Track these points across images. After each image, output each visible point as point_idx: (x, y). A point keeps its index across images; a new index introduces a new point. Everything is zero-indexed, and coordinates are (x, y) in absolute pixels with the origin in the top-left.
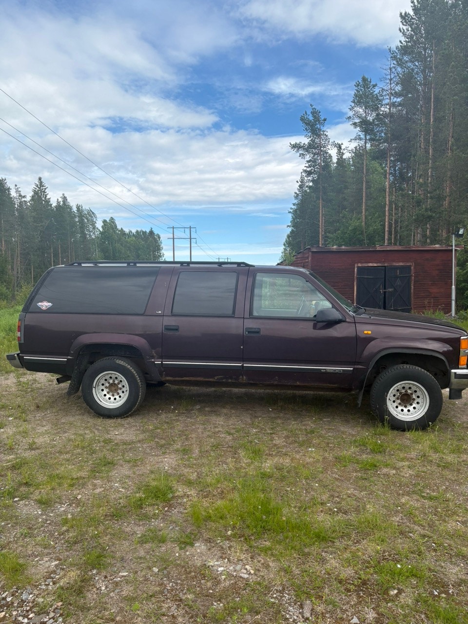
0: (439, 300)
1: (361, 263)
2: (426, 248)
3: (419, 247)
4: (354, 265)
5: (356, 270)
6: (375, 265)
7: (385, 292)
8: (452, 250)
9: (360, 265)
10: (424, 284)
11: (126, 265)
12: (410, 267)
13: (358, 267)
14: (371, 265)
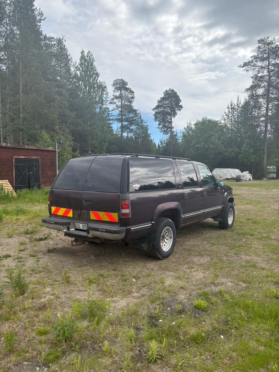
0: (51, 178)
1: (17, 156)
2: (46, 149)
3: (43, 148)
4: (13, 157)
5: (14, 160)
6: (23, 157)
7: (29, 174)
8: (56, 151)
9: (16, 157)
10: (45, 169)
11: (155, 158)
12: (38, 160)
13: (15, 158)
14: (21, 157)
